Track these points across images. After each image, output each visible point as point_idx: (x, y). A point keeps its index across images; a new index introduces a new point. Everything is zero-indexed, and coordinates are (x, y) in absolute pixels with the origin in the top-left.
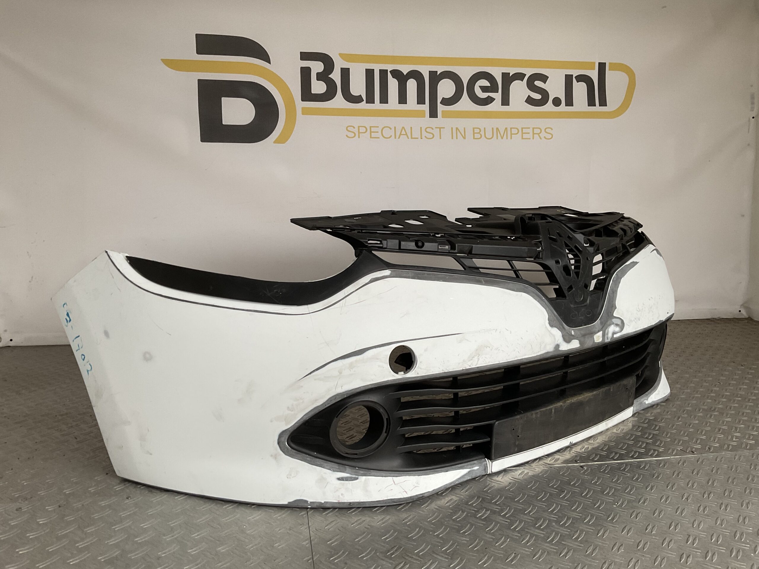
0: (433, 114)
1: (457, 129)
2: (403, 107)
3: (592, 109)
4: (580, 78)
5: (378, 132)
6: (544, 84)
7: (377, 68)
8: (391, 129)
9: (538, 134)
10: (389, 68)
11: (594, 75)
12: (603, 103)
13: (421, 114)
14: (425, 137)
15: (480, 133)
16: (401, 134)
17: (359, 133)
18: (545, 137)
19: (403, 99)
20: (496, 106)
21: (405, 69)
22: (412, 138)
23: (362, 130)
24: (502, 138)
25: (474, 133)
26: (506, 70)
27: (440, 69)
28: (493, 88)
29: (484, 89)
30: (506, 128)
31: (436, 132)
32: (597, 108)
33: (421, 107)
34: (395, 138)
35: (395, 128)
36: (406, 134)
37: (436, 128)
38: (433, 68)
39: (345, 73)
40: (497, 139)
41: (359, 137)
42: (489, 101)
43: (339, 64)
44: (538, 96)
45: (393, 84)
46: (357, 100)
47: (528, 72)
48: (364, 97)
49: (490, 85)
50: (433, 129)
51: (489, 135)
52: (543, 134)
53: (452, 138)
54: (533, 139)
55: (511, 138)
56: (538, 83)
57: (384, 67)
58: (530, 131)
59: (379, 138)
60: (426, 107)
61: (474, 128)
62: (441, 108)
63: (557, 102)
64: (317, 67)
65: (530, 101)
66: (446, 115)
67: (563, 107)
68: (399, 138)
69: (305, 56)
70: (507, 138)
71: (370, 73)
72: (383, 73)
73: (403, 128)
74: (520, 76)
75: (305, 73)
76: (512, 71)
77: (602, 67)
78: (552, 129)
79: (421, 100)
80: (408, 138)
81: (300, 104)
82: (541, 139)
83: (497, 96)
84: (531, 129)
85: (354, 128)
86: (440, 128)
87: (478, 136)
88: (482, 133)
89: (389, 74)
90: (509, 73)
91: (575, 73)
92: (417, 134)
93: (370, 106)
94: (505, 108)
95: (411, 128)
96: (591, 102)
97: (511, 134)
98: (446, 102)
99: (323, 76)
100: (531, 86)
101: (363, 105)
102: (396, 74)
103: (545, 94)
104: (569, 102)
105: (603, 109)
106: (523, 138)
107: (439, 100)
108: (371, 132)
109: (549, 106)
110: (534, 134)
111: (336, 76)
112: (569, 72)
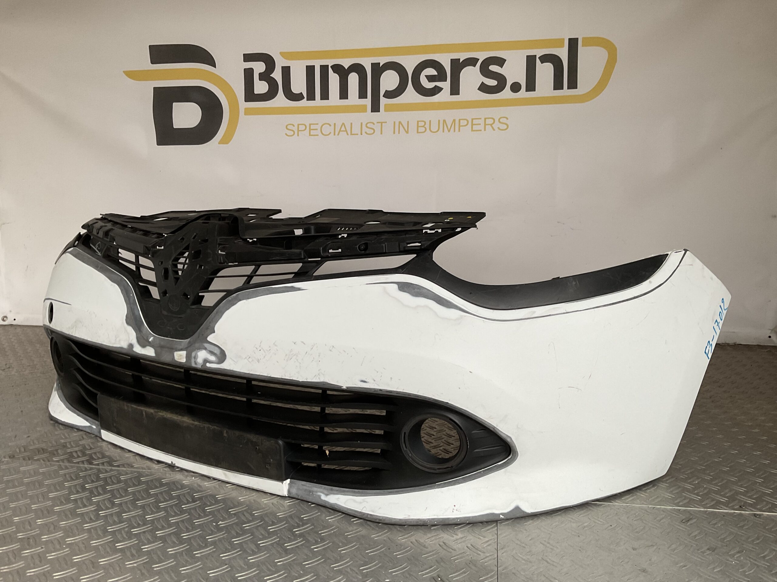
0: (375, 108)
1: (400, 123)
2: (344, 102)
3: (559, 93)
4: (545, 59)
5: (317, 129)
6: (500, 68)
7: (317, 64)
8: (330, 125)
9: (491, 125)
10: (330, 62)
11: (563, 54)
12: (573, 84)
13: (361, 109)
14: (366, 133)
15: (425, 126)
16: (340, 131)
17: (298, 131)
18: (498, 128)
19: (344, 94)
20: (445, 96)
21: (346, 63)
22: (351, 134)
23: (302, 128)
24: (449, 131)
25: (418, 127)
26: (455, 56)
27: (382, 61)
28: (441, 76)
29: (431, 78)
30: (454, 120)
31: (377, 127)
32: (566, 91)
33: (363, 101)
34: (335, 135)
35: (335, 124)
36: (346, 131)
37: (377, 123)
38: (375, 60)
39: (286, 71)
40: (443, 132)
41: (298, 135)
42: (436, 91)
43: (280, 62)
44: (493, 83)
45: (334, 79)
46: (298, 97)
47: (482, 56)
48: (305, 95)
49: (437, 74)
50: (374, 124)
51: (434, 128)
52: (496, 125)
53: (394, 133)
54: (485, 130)
55: (459, 131)
56: (493, 68)
57: (324, 62)
58: (482, 122)
59: (318, 135)
60: (368, 102)
61: (418, 122)
62: (383, 101)
63: (516, 87)
64: (259, 67)
65: (484, 88)
66: (389, 108)
67: (523, 93)
68: (338, 135)
69: (248, 58)
70: (455, 131)
71: (310, 70)
72: (324, 69)
73: (343, 124)
74: (472, 62)
75: (249, 74)
76: (462, 56)
77: (573, 44)
78: (507, 119)
79: (362, 94)
80: (348, 134)
81: (243, 105)
82: (494, 130)
83: (446, 85)
84: (483, 119)
85: (294, 126)
86: (382, 123)
87: (422, 129)
88: (427, 126)
89: (330, 69)
90: (459, 59)
91: (539, 53)
92: (357, 129)
93: (311, 103)
94: (455, 98)
95: (351, 124)
96: (558, 85)
97: (460, 126)
98: (390, 95)
99: (265, 76)
100: (485, 71)
101: (304, 103)
102: (337, 68)
103: (501, 80)
104: (531, 86)
105: (572, 92)
106: (472, 130)
107: (382, 93)
108: (310, 130)
109: (507, 93)
110: (485, 125)
111: (277, 75)
112: (531, 52)
